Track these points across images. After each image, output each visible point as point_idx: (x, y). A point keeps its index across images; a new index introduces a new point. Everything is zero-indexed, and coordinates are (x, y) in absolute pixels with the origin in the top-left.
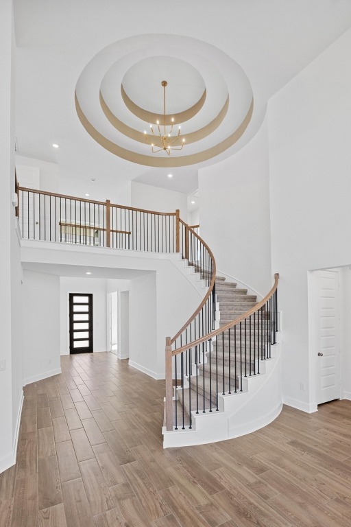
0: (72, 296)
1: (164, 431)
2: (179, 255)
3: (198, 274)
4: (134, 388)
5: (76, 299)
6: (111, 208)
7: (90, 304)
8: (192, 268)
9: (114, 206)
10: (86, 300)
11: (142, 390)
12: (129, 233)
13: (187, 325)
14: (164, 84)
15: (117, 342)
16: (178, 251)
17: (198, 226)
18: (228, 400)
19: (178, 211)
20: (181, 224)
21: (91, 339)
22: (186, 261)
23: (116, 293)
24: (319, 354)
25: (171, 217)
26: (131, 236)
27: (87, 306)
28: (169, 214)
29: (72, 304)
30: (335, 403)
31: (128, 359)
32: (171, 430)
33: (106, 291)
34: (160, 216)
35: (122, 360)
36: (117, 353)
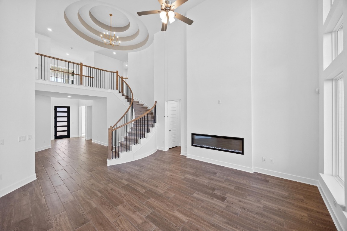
0: (56, 107)
1: (108, 160)
2: (118, 91)
3: (126, 100)
4: (95, 150)
5: (59, 109)
6: (83, 67)
7: (68, 112)
8: (124, 97)
9: (84, 66)
10: (66, 110)
11: (99, 150)
12: (93, 78)
13: (119, 121)
14: (111, 15)
15: (85, 132)
16: (117, 89)
17: (127, 78)
18: (133, 147)
19: (117, 71)
20: (119, 77)
21: (68, 131)
22: (121, 94)
23: (85, 106)
24: (170, 131)
25: (114, 73)
26: (93, 79)
27: (67, 113)
28: (114, 72)
29: (56, 112)
30: (176, 148)
31: (91, 139)
32: (111, 159)
33: (79, 105)
34: (109, 73)
35: (88, 140)
36: (85, 137)
